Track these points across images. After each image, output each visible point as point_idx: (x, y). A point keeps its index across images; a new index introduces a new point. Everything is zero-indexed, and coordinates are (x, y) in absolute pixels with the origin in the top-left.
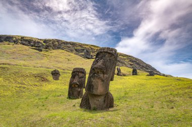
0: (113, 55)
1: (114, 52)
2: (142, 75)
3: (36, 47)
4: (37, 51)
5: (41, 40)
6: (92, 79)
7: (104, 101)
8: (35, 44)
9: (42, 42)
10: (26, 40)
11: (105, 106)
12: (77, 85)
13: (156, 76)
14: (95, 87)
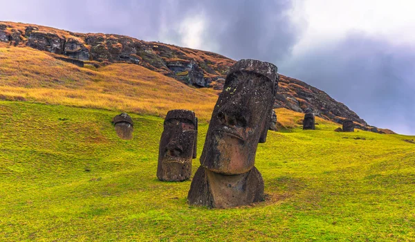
0: (268, 80)
1: (269, 72)
2: (326, 129)
3: (68, 54)
4: (75, 66)
5: (77, 36)
6: (217, 138)
7: (244, 188)
8: (63, 47)
9: (81, 41)
10: (40, 36)
11: (244, 197)
12: (179, 150)
13: (357, 132)
14: (224, 156)
